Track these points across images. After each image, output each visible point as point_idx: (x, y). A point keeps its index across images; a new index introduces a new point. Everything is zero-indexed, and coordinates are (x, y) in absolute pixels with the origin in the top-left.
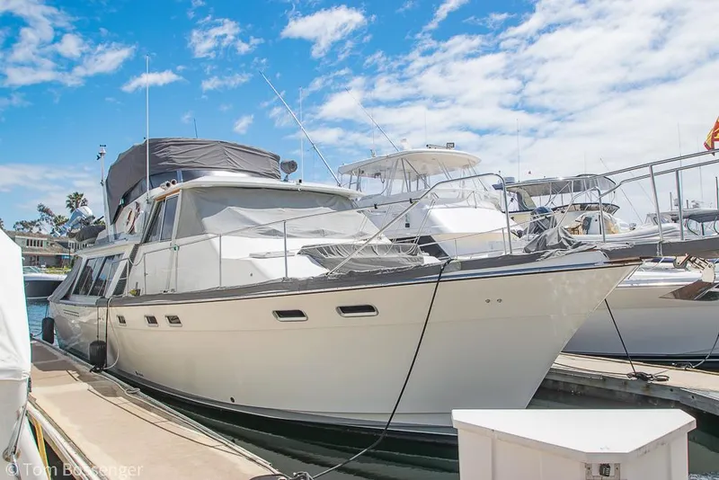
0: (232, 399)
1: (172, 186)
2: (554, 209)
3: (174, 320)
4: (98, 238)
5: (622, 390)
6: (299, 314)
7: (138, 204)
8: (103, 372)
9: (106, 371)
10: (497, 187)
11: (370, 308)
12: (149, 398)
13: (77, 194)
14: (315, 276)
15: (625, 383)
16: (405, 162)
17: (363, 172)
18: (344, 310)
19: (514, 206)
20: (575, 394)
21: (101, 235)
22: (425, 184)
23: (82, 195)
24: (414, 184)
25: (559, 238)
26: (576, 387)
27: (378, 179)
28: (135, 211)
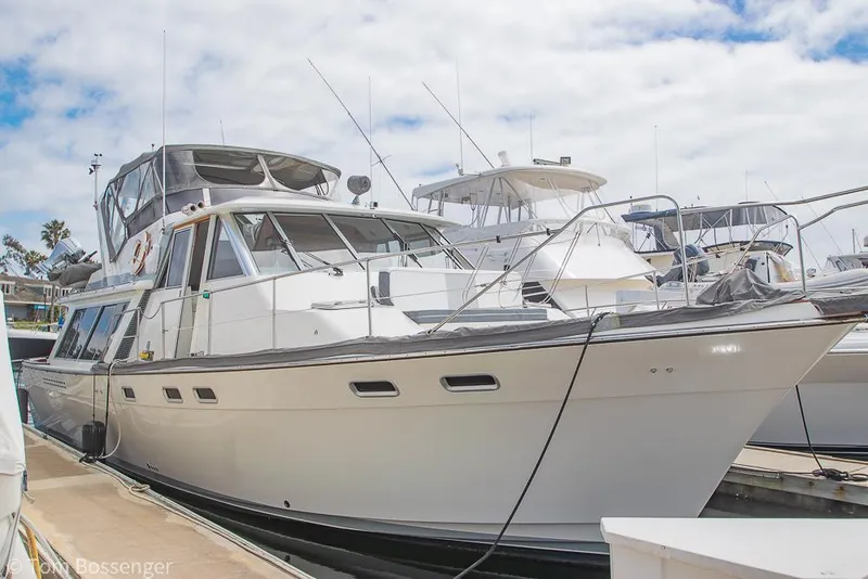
0: (287, 503)
1: (199, 210)
2: (706, 249)
3: (206, 394)
4: (89, 282)
5: (806, 493)
6: (387, 386)
7: (149, 236)
8: (97, 462)
9: (103, 461)
10: (627, 218)
11: (489, 380)
12: (163, 498)
13: (56, 222)
14: (411, 335)
15: (811, 483)
16: (504, 182)
17: (446, 196)
18: (452, 381)
19: (651, 244)
20: (741, 497)
21: (94, 278)
22: (530, 212)
23: (63, 224)
24: (515, 212)
25: (748, 285)
26: (742, 489)
27: (467, 206)
28: (144, 244)
